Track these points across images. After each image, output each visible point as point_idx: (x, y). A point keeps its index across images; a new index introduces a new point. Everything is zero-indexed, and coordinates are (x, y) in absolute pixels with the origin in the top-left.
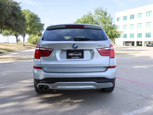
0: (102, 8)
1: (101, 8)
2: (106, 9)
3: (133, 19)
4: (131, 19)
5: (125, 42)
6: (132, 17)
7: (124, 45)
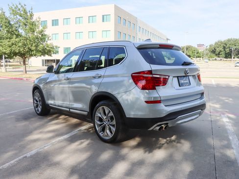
0: (25, 5)
1: (23, 6)
2: (32, 9)
3: (56, 25)
4: (53, 25)
5: (45, 60)
6: (54, 22)
7: (43, 65)
